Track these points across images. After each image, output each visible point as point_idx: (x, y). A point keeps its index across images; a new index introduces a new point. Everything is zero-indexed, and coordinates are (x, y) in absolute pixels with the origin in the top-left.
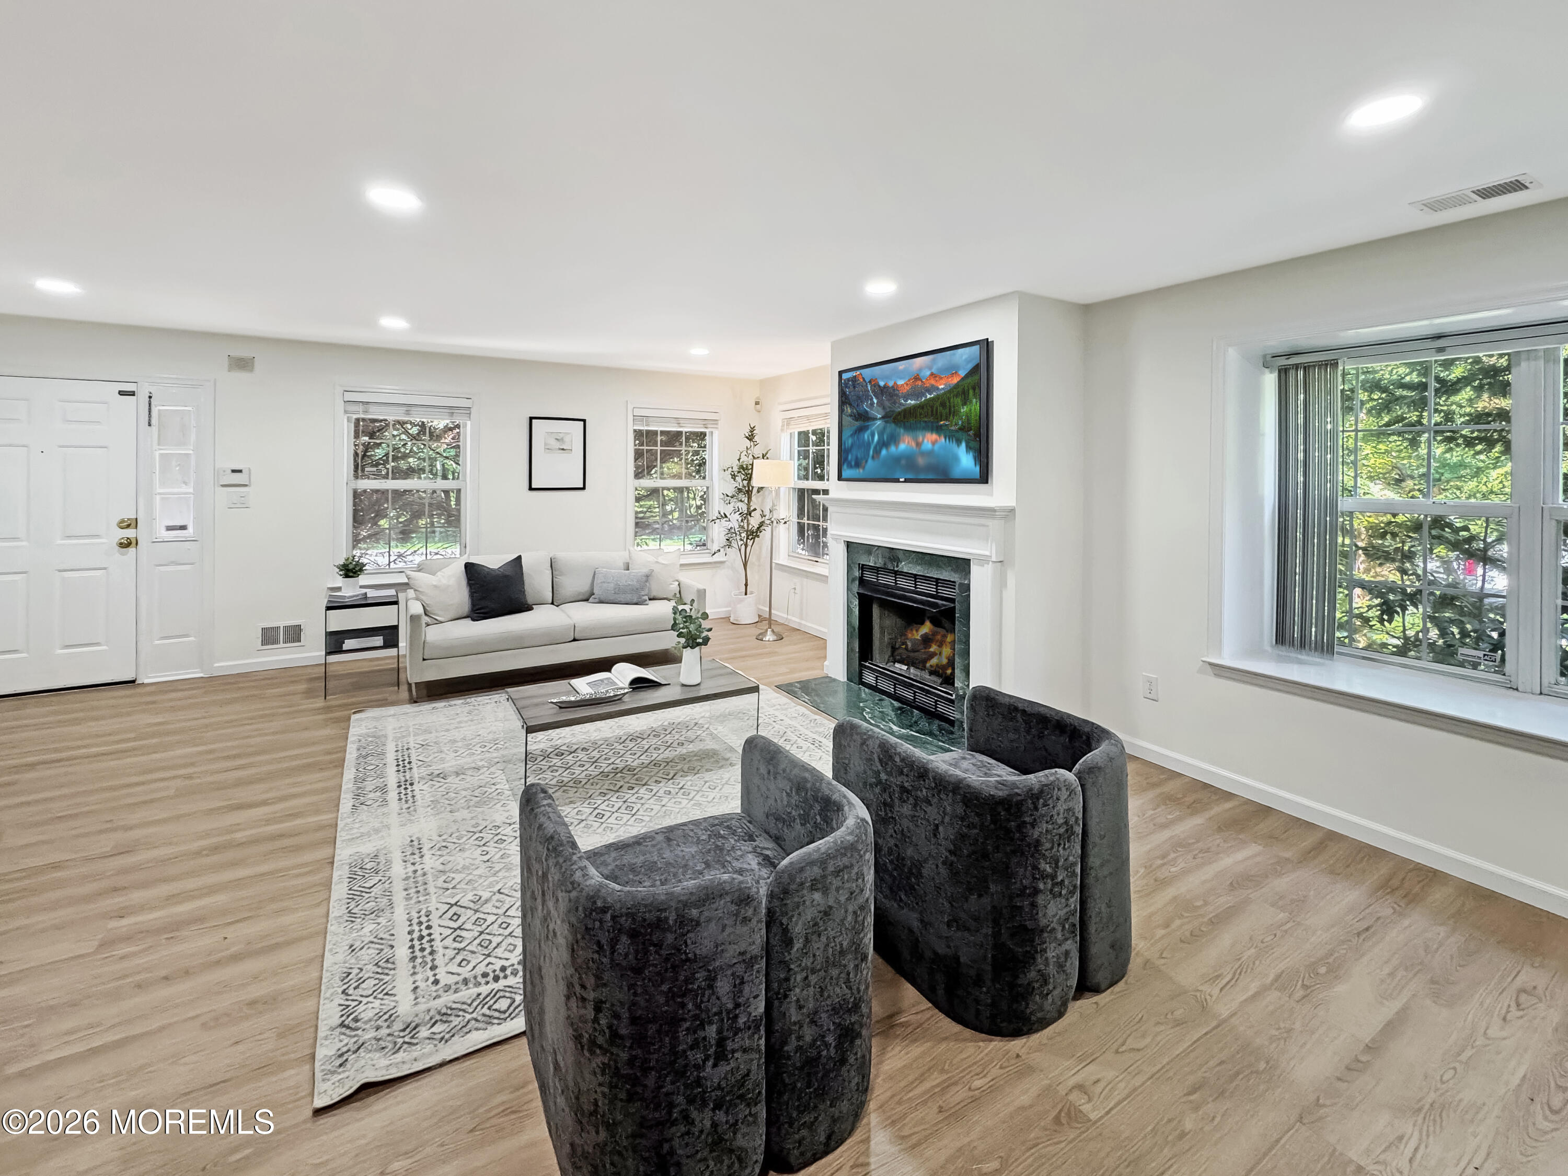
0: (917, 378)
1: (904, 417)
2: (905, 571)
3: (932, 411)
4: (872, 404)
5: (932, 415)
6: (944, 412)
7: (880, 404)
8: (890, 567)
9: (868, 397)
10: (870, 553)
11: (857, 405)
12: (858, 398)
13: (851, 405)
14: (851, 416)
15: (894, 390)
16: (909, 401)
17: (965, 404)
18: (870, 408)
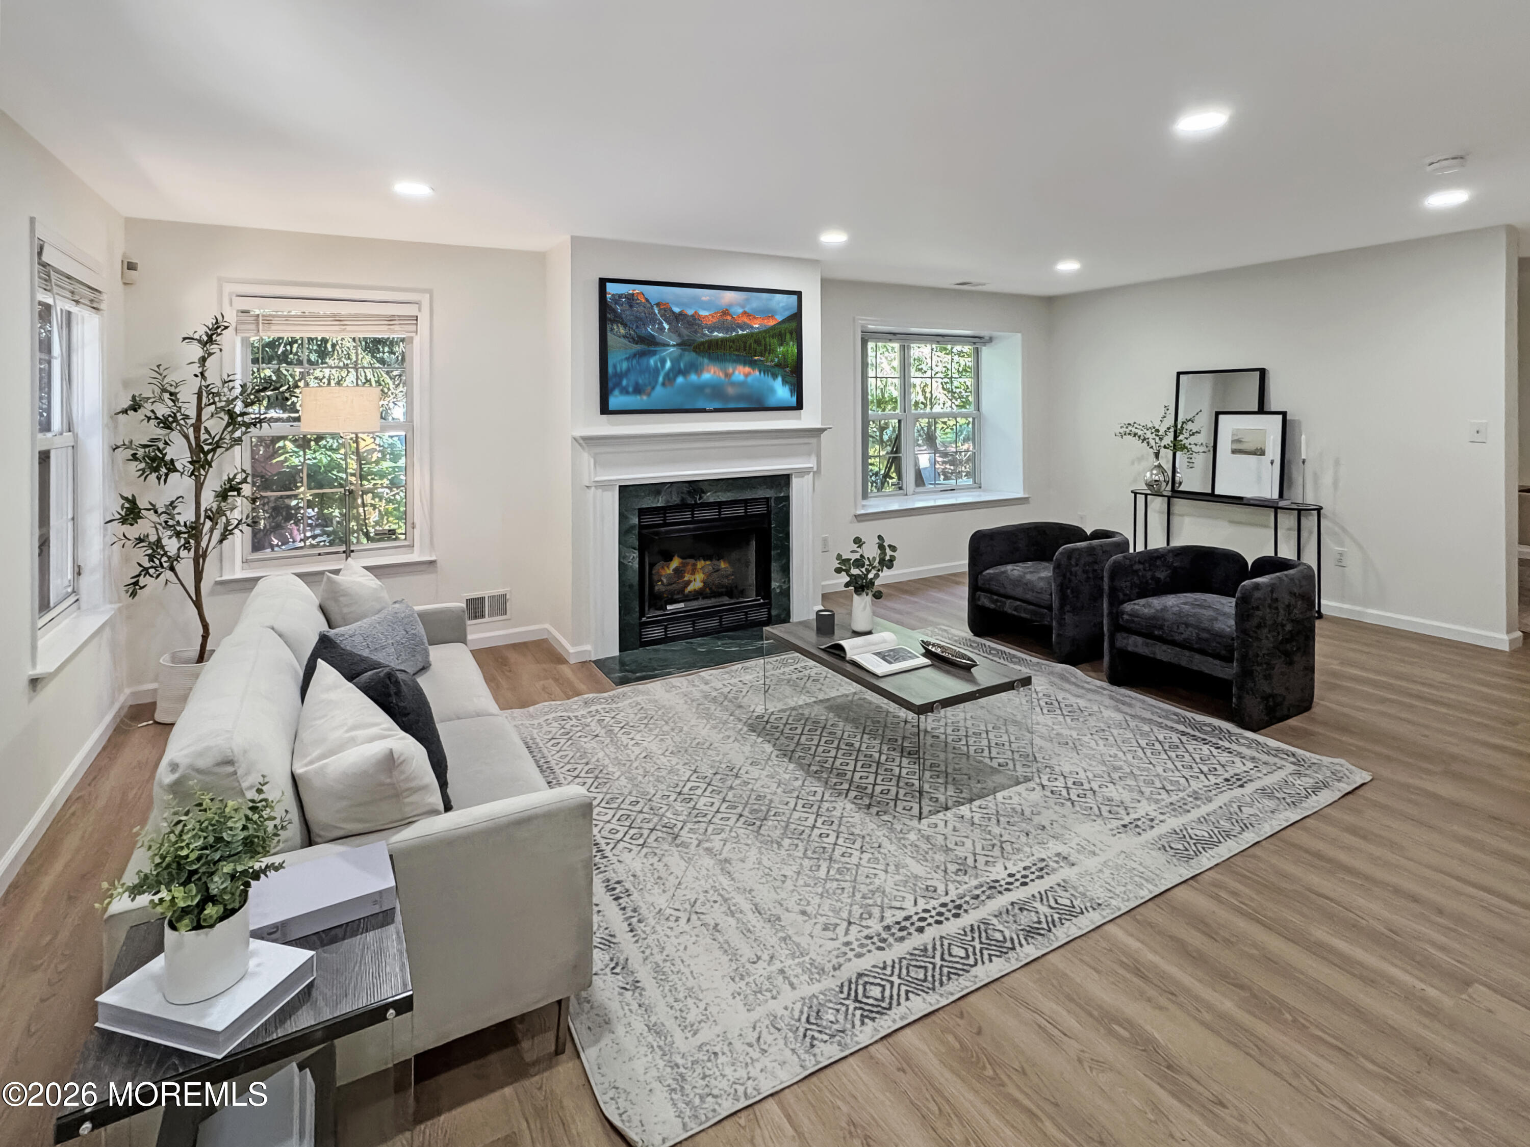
0: (726, 312)
1: (709, 348)
2: (711, 500)
3: (745, 346)
4: (662, 329)
5: (745, 350)
6: (759, 349)
7: (673, 330)
8: (690, 501)
9: (653, 320)
10: (658, 493)
11: (637, 327)
12: (638, 319)
13: (625, 325)
14: (624, 337)
15: (695, 319)
16: (716, 333)
17: (782, 345)
18: (657, 332)
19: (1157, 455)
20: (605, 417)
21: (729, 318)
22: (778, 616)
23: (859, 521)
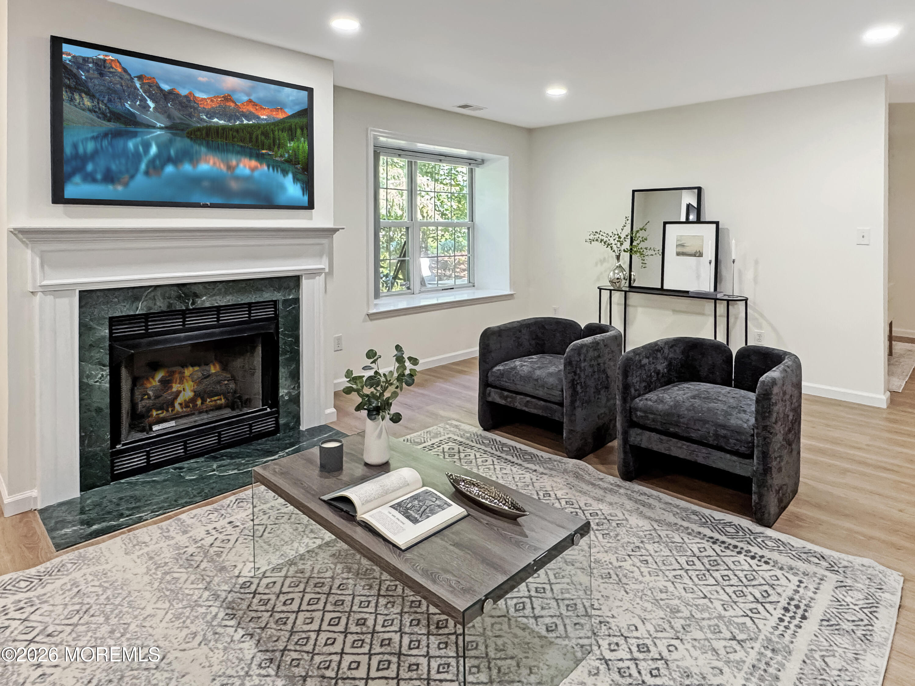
0: (227, 98)
1: (207, 135)
2: (207, 305)
3: (251, 138)
4: (146, 107)
5: (251, 141)
6: (267, 142)
7: (161, 109)
8: (180, 306)
9: (133, 95)
10: (137, 299)
11: (110, 100)
12: (111, 91)
13: (92, 96)
14: (90, 110)
15: (189, 101)
16: (216, 120)
17: (292, 140)
18: (138, 110)
19: (618, 257)
20: (60, 207)
21: (232, 105)
22: (287, 425)
23: (371, 320)
